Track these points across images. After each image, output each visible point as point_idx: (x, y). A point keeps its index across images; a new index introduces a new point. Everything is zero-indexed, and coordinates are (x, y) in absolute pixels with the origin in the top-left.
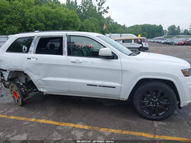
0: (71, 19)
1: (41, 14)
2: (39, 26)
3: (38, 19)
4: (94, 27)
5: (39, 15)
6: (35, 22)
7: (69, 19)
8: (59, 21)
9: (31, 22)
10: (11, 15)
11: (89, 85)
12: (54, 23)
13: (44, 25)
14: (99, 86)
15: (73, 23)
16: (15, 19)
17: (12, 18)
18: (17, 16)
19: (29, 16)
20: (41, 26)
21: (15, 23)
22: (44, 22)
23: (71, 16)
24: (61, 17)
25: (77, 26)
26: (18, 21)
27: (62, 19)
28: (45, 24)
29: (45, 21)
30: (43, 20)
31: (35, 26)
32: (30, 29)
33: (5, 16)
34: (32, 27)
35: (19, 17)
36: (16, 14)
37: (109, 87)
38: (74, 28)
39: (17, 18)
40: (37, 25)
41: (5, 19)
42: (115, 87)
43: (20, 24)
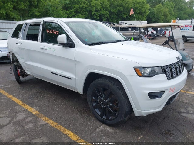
0: (137, 5)
1: (106, 2)
2: (104, 14)
3: (103, 7)
4: (168, 13)
5: (105, 3)
6: (100, 10)
7: (135, 5)
8: (124, 7)
9: (96, 11)
10: (80, 4)
11: (53, 73)
12: (119, 11)
13: (108, 13)
14: (59, 75)
15: (140, 9)
16: (83, 8)
17: (80, 8)
18: (84, 5)
19: (95, 4)
20: (106, 14)
21: (83, 12)
22: (109, 10)
23: (138, 2)
24: (127, 4)
25: (145, 12)
26: (85, 10)
27: (127, 6)
28: (110, 12)
29: (109, 8)
30: (108, 8)
31: (100, 14)
32: (94, 17)
33: (75, 6)
34: (97, 15)
35: (87, 6)
36: (84, 4)
37: (67, 78)
38: (141, 15)
39: (84, 7)
40: (102, 13)
41: (75, 8)
42: (71, 79)
43: (87, 13)
